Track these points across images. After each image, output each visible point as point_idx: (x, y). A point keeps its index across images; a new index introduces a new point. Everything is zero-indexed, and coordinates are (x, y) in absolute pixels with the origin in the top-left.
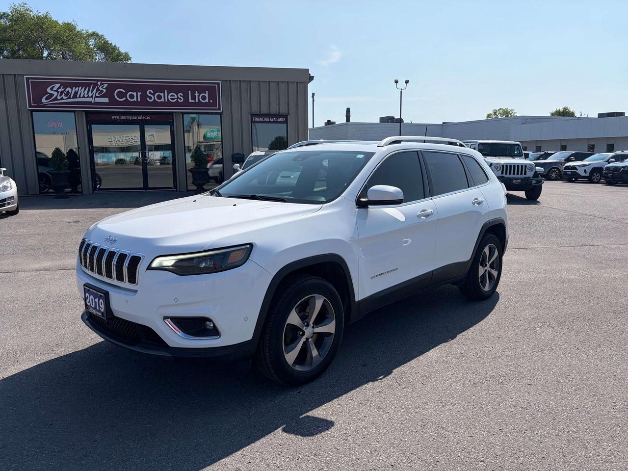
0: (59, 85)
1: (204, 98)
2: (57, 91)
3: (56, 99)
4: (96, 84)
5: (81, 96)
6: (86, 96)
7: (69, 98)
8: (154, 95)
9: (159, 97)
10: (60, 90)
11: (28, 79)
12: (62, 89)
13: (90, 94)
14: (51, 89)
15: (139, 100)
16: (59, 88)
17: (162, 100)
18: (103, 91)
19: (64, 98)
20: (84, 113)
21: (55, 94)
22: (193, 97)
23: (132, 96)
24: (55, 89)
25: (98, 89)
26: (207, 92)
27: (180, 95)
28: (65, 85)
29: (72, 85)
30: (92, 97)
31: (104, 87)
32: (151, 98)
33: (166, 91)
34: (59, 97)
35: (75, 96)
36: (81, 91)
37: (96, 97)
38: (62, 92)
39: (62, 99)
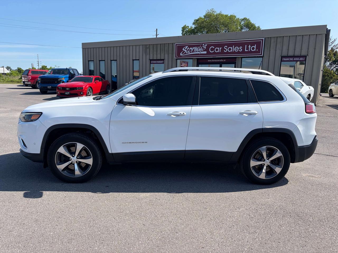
0: (187, 47)
1: (253, 48)
2: (186, 50)
3: (186, 53)
4: (202, 45)
5: (196, 51)
6: (197, 51)
7: (191, 52)
8: (227, 48)
9: (230, 49)
10: (187, 49)
11: (176, 45)
12: (188, 49)
13: (199, 50)
14: (184, 49)
15: (220, 52)
16: (187, 48)
17: (231, 51)
18: (205, 48)
19: (189, 52)
20: (196, 59)
21: (186, 51)
22: (248, 49)
23: (217, 50)
24: (186, 49)
25: (203, 47)
26: (255, 45)
27: (241, 48)
28: (190, 47)
29: (192, 46)
30: (200, 51)
31: (206, 46)
32: (226, 50)
33: (233, 46)
34: (187, 52)
35: (193, 52)
36: (196, 49)
37: (201, 51)
38: (188, 50)
39: (188, 53)
